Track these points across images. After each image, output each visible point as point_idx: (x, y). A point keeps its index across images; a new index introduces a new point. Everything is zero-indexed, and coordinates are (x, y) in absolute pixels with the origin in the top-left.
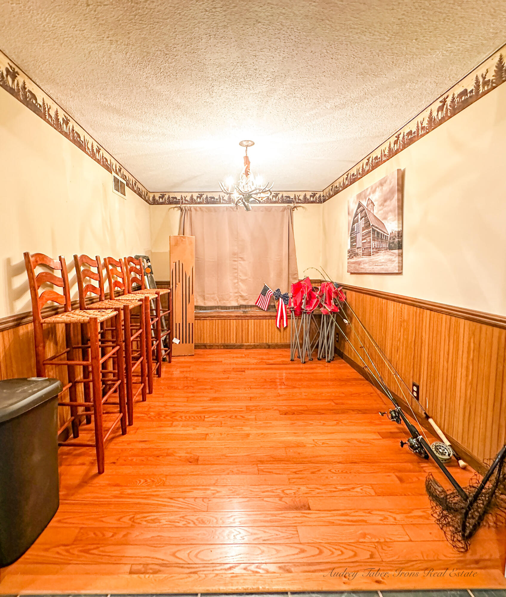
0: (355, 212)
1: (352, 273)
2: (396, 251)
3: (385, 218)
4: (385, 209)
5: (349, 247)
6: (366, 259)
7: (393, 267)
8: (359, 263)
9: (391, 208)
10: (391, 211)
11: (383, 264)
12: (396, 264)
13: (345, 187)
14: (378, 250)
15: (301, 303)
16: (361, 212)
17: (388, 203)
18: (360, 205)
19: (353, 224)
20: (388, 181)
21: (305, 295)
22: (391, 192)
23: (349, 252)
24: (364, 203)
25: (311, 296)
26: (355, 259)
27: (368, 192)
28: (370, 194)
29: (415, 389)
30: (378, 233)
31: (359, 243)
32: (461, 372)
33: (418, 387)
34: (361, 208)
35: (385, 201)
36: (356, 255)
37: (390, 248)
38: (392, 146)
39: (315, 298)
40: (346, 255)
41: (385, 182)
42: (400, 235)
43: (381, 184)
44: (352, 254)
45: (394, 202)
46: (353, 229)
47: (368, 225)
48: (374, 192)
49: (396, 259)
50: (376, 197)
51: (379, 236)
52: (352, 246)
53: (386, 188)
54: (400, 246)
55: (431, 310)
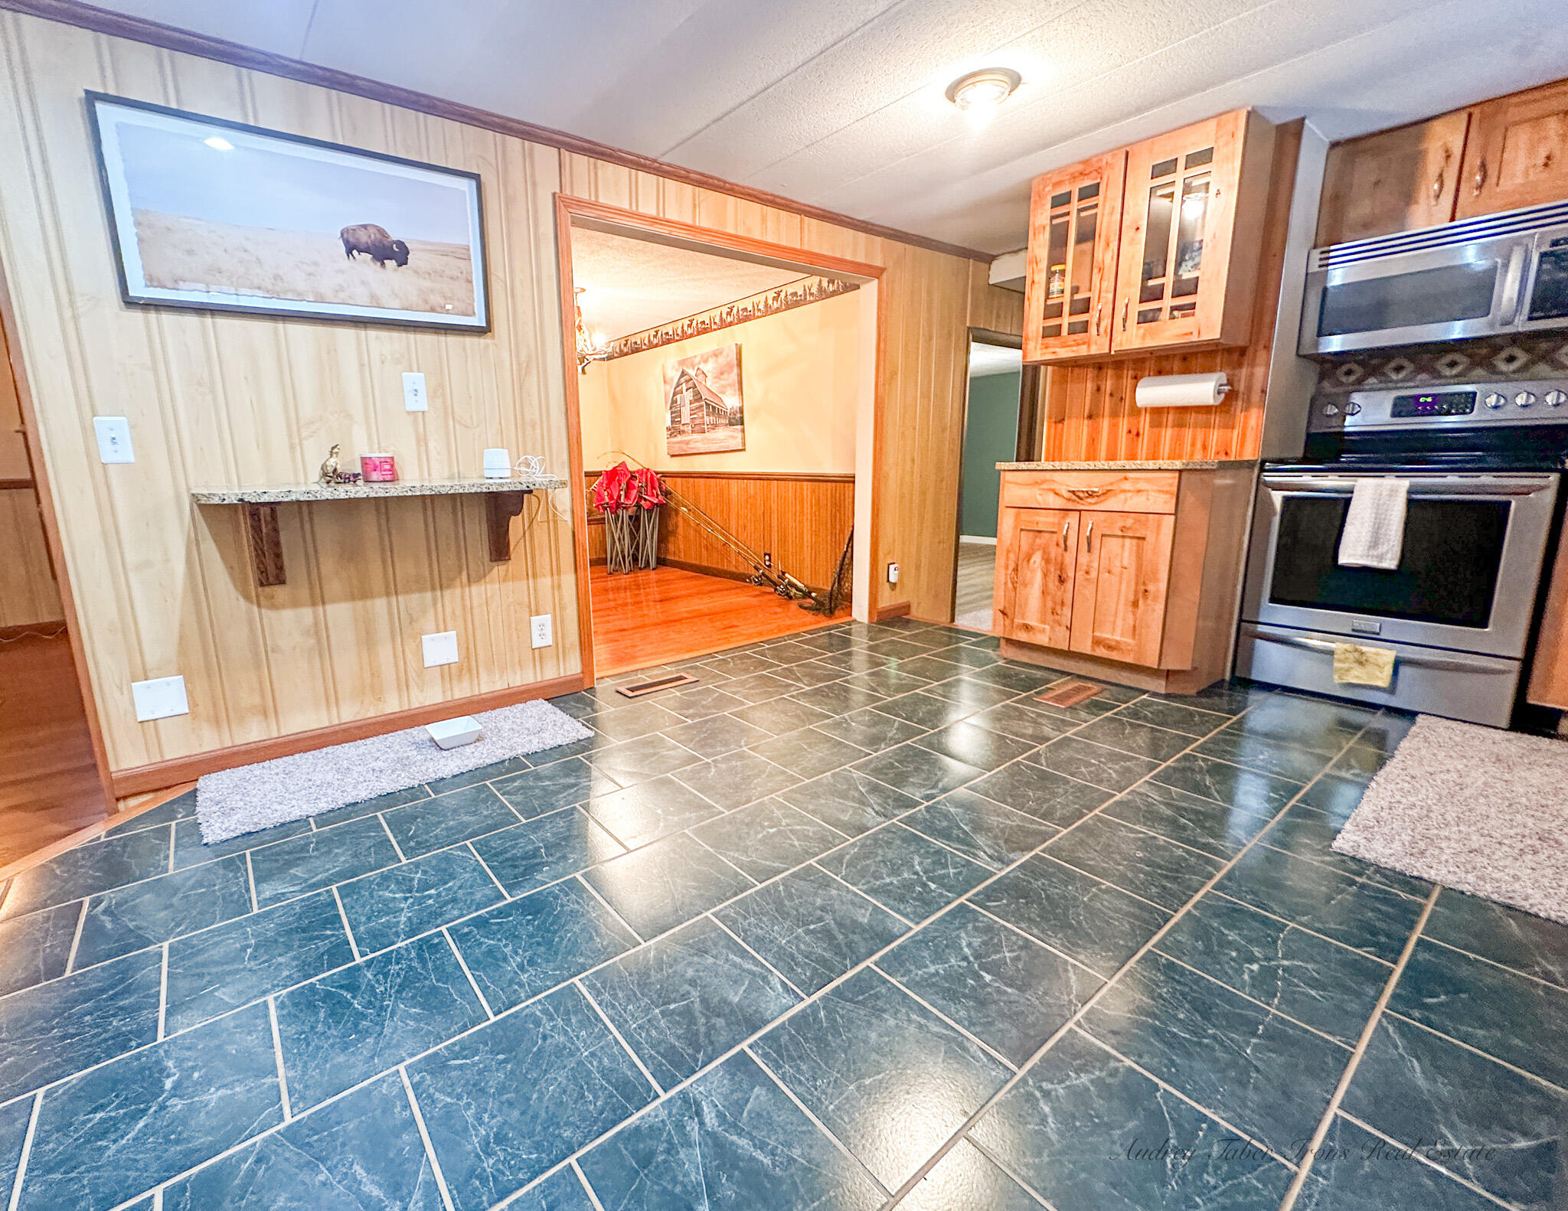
0: (676, 381)
1: (673, 456)
2: (739, 427)
3: (723, 393)
4: (723, 382)
5: (669, 424)
6: (696, 436)
7: (736, 444)
8: (687, 443)
9: (730, 381)
10: (729, 385)
11: (721, 441)
12: (739, 440)
13: (651, 346)
14: (715, 426)
15: (619, 497)
16: (687, 382)
17: (725, 376)
18: (683, 374)
19: (674, 395)
20: (725, 353)
21: (624, 486)
22: (729, 366)
23: (668, 429)
24: (692, 372)
25: (630, 487)
26: (679, 438)
27: (697, 360)
28: (699, 363)
29: (767, 558)
30: (714, 408)
31: (686, 418)
32: (807, 524)
33: (770, 555)
34: (686, 377)
35: (722, 373)
36: (681, 432)
37: (731, 424)
38: (724, 316)
39: (634, 488)
40: (665, 434)
41: (721, 353)
42: (741, 411)
43: (716, 354)
44: (674, 431)
45: (734, 376)
46: (674, 402)
47: (698, 397)
48: (706, 361)
49: (740, 435)
50: (709, 367)
51: (715, 410)
52: (673, 422)
53: (721, 360)
54: (742, 424)
55: (778, 480)
